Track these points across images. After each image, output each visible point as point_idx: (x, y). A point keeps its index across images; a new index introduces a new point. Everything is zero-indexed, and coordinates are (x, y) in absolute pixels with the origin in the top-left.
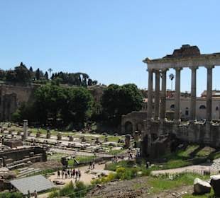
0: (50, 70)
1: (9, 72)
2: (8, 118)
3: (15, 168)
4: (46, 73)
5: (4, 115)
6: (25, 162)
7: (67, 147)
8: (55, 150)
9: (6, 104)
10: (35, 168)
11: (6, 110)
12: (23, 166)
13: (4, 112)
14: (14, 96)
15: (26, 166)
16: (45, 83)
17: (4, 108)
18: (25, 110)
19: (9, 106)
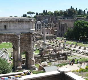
0: (86, 9)
1: (65, 12)
2: (63, 36)
3: (50, 62)
4: (84, 10)
6: (55, 60)
7: (81, 53)
10: (58, 62)
11: (62, 31)
12: (53, 61)
13: (61, 32)
14: (66, 25)
15: (55, 61)
16: (83, 16)
18: (69, 32)
19: (63, 29)
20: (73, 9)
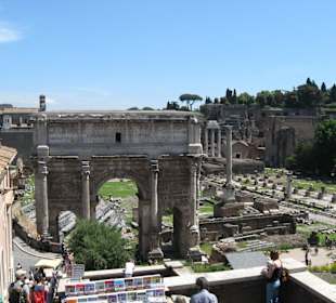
1: (289, 95)
2: (283, 163)
3: (245, 239)
5: (278, 158)
6: (258, 233)
8: (319, 218)
9: (281, 143)
10: (269, 241)
12: (254, 238)
13: (278, 154)
14: (291, 131)
15: (259, 238)
17: (278, 149)
18: (302, 154)
20: (314, 85)
